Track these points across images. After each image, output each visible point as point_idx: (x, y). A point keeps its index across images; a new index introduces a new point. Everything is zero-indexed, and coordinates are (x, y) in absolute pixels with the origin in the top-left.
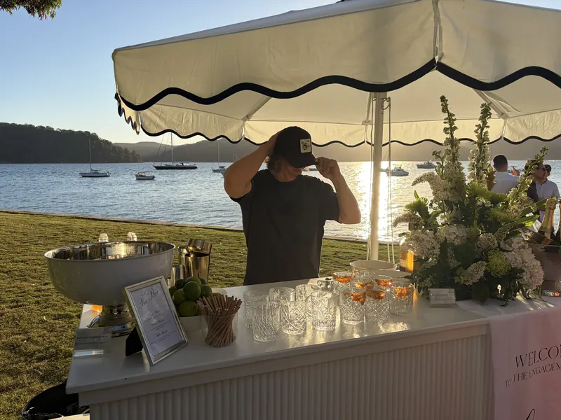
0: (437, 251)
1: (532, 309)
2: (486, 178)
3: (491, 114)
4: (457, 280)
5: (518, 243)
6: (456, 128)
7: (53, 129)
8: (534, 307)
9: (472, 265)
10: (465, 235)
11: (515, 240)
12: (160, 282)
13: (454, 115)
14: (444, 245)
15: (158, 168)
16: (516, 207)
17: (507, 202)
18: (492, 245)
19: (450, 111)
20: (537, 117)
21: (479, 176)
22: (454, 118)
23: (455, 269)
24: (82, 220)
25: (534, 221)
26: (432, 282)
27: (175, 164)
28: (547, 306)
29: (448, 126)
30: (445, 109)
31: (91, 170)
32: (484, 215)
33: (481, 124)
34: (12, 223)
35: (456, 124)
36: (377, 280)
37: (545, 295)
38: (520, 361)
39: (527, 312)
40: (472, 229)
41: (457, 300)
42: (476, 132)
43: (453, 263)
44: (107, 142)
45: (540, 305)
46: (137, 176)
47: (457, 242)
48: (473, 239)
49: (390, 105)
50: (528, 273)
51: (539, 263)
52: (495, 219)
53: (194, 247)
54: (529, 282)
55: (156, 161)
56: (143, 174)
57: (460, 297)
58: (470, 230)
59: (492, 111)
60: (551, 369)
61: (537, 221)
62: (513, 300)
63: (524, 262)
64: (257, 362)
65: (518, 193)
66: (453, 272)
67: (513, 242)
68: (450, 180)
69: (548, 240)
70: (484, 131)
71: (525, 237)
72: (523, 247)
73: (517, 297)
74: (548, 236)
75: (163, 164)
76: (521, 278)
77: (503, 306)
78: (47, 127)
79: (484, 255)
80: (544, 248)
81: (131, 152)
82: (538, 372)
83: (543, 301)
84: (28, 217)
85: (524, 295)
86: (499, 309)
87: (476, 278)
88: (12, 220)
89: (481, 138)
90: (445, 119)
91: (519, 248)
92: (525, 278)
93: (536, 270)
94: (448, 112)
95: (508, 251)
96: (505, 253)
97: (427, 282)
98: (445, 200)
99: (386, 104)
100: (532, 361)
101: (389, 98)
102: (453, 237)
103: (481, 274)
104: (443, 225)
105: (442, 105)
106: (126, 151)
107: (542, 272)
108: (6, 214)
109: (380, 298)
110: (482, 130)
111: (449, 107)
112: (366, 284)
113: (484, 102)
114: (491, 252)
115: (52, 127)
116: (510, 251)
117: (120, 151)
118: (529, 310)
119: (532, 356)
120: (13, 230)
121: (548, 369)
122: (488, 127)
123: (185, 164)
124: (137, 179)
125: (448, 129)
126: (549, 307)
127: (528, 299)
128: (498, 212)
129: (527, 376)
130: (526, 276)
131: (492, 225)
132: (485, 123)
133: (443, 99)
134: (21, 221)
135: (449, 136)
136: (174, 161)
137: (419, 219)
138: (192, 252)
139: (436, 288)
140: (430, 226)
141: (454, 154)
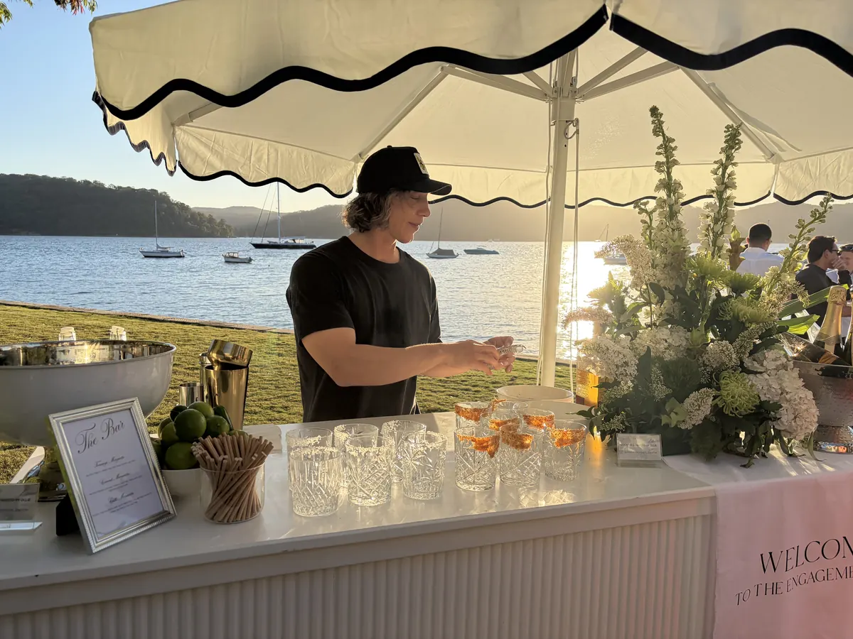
0: (632, 370)
1: (794, 474)
2: (729, 251)
3: (740, 142)
4: (664, 420)
5: (775, 360)
6: (675, 163)
7: (102, 185)
8: (799, 469)
9: (692, 395)
10: (684, 343)
11: (770, 354)
12: (130, 409)
13: (674, 140)
14: (646, 361)
15: (257, 246)
16: (774, 298)
17: (759, 290)
18: (726, 360)
19: (667, 134)
20: (829, 158)
21: (716, 247)
22: (673, 145)
23: (664, 402)
24: (133, 320)
25: (810, 324)
26: (623, 423)
27: (282, 241)
28: (821, 468)
29: (662, 159)
30: (658, 130)
31: (158, 247)
32: (718, 311)
33: (724, 160)
34: (27, 322)
35: (677, 155)
36: (526, 417)
37: (821, 450)
38: (769, 562)
39: (785, 479)
40: (696, 334)
41: (664, 455)
42: (715, 172)
43: (660, 390)
44: (182, 207)
45: (810, 467)
46: (225, 257)
47: (669, 356)
48: (695, 351)
49: (577, 132)
50: (791, 411)
51: (810, 394)
52: (736, 318)
53: (220, 353)
54: (791, 426)
55: (254, 236)
56: (236, 255)
57: (668, 450)
58: (692, 335)
59: (742, 137)
60: (826, 578)
61: (815, 324)
62: (764, 456)
63: (783, 392)
64: (285, 552)
65: (779, 275)
66: (660, 407)
67: (765, 358)
68: (664, 251)
69: (830, 356)
70: (728, 171)
71: (791, 350)
72: (785, 367)
73: (771, 452)
74: (830, 349)
75: (265, 241)
76: (776, 419)
77: (744, 466)
78: (95, 182)
79: (713, 379)
80: (821, 369)
81: (218, 221)
82: (802, 582)
83: (817, 460)
84: (54, 313)
85: (785, 449)
86: (737, 471)
87: (698, 419)
88: (30, 318)
89: (723, 183)
90: (659, 148)
91: (777, 369)
92: (784, 419)
93: (804, 407)
94: (664, 135)
95: (756, 373)
96: (751, 376)
97: (616, 423)
98: (651, 284)
99: (572, 129)
100: (792, 563)
101: (577, 120)
102: (662, 346)
103: (706, 410)
104: (648, 326)
105: (653, 122)
106: (211, 220)
107: (815, 411)
108: (22, 309)
109: (523, 446)
110: (725, 168)
111: (665, 127)
112: (505, 423)
113: (730, 123)
114: (725, 374)
115: (101, 182)
116: (761, 373)
117: (201, 218)
118: (790, 475)
119: (792, 554)
120: (27, 333)
121: (820, 577)
122: (734, 164)
123: (297, 241)
124: (226, 262)
125: (663, 163)
126: (825, 470)
127: (790, 455)
128: (742, 306)
129: (783, 588)
130: (786, 417)
131: (730, 327)
132: (729, 158)
133: (654, 111)
134: (42, 320)
135: (663, 176)
136: (282, 236)
137: (608, 316)
138: (217, 362)
139: (631, 432)
140: (625, 328)
141: (671, 207)
